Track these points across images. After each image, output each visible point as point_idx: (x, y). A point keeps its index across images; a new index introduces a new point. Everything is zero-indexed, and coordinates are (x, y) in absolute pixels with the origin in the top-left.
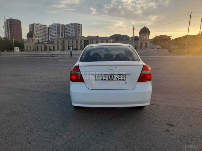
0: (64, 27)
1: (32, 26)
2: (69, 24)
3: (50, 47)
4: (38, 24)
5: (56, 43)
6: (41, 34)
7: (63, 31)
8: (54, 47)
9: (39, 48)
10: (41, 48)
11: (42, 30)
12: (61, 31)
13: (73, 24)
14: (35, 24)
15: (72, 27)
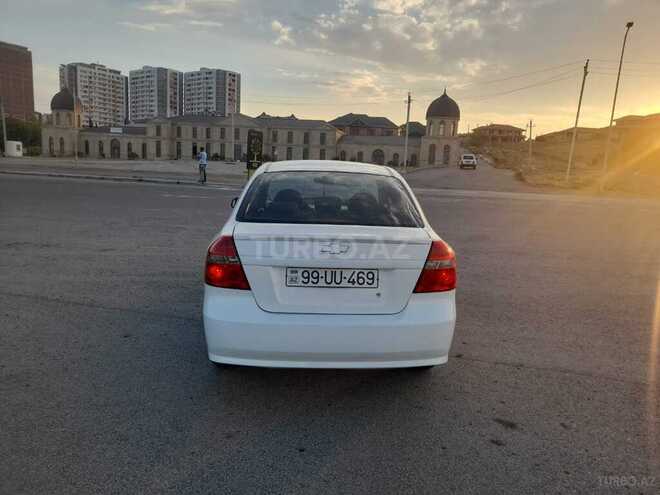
0: (181, 81)
1: (70, 73)
2: (198, 69)
3: (129, 144)
4: (93, 66)
5: (152, 132)
6: (102, 101)
7: (175, 94)
8: (144, 146)
9: (94, 148)
10: (101, 149)
11: (105, 85)
12: (169, 92)
13: (210, 73)
14: (81, 64)
15: (207, 83)
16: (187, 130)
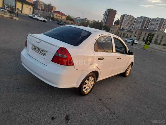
0: (150, 21)
1: (123, 16)
2: (156, 18)
3: (128, 35)
4: (129, 15)
6: (127, 24)
7: (147, 24)
8: (131, 36)
9: (120, 34)
10: (121, 34)
11: (130, 20)
12: (145, 23)
13: (159, 19)
14: (126, 15)
15: (157, 22)
16: (143, 33)
